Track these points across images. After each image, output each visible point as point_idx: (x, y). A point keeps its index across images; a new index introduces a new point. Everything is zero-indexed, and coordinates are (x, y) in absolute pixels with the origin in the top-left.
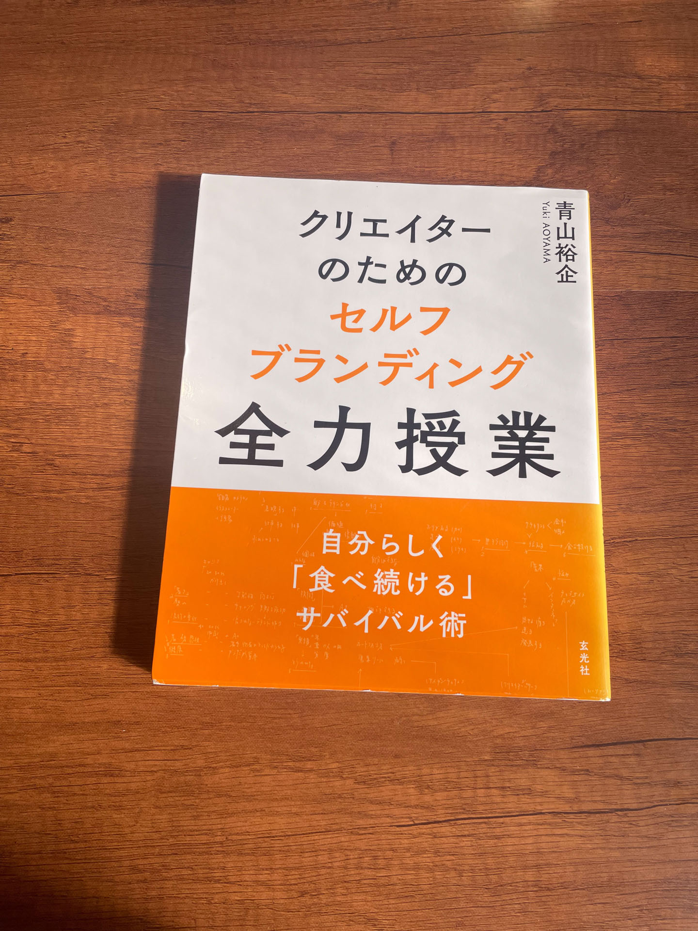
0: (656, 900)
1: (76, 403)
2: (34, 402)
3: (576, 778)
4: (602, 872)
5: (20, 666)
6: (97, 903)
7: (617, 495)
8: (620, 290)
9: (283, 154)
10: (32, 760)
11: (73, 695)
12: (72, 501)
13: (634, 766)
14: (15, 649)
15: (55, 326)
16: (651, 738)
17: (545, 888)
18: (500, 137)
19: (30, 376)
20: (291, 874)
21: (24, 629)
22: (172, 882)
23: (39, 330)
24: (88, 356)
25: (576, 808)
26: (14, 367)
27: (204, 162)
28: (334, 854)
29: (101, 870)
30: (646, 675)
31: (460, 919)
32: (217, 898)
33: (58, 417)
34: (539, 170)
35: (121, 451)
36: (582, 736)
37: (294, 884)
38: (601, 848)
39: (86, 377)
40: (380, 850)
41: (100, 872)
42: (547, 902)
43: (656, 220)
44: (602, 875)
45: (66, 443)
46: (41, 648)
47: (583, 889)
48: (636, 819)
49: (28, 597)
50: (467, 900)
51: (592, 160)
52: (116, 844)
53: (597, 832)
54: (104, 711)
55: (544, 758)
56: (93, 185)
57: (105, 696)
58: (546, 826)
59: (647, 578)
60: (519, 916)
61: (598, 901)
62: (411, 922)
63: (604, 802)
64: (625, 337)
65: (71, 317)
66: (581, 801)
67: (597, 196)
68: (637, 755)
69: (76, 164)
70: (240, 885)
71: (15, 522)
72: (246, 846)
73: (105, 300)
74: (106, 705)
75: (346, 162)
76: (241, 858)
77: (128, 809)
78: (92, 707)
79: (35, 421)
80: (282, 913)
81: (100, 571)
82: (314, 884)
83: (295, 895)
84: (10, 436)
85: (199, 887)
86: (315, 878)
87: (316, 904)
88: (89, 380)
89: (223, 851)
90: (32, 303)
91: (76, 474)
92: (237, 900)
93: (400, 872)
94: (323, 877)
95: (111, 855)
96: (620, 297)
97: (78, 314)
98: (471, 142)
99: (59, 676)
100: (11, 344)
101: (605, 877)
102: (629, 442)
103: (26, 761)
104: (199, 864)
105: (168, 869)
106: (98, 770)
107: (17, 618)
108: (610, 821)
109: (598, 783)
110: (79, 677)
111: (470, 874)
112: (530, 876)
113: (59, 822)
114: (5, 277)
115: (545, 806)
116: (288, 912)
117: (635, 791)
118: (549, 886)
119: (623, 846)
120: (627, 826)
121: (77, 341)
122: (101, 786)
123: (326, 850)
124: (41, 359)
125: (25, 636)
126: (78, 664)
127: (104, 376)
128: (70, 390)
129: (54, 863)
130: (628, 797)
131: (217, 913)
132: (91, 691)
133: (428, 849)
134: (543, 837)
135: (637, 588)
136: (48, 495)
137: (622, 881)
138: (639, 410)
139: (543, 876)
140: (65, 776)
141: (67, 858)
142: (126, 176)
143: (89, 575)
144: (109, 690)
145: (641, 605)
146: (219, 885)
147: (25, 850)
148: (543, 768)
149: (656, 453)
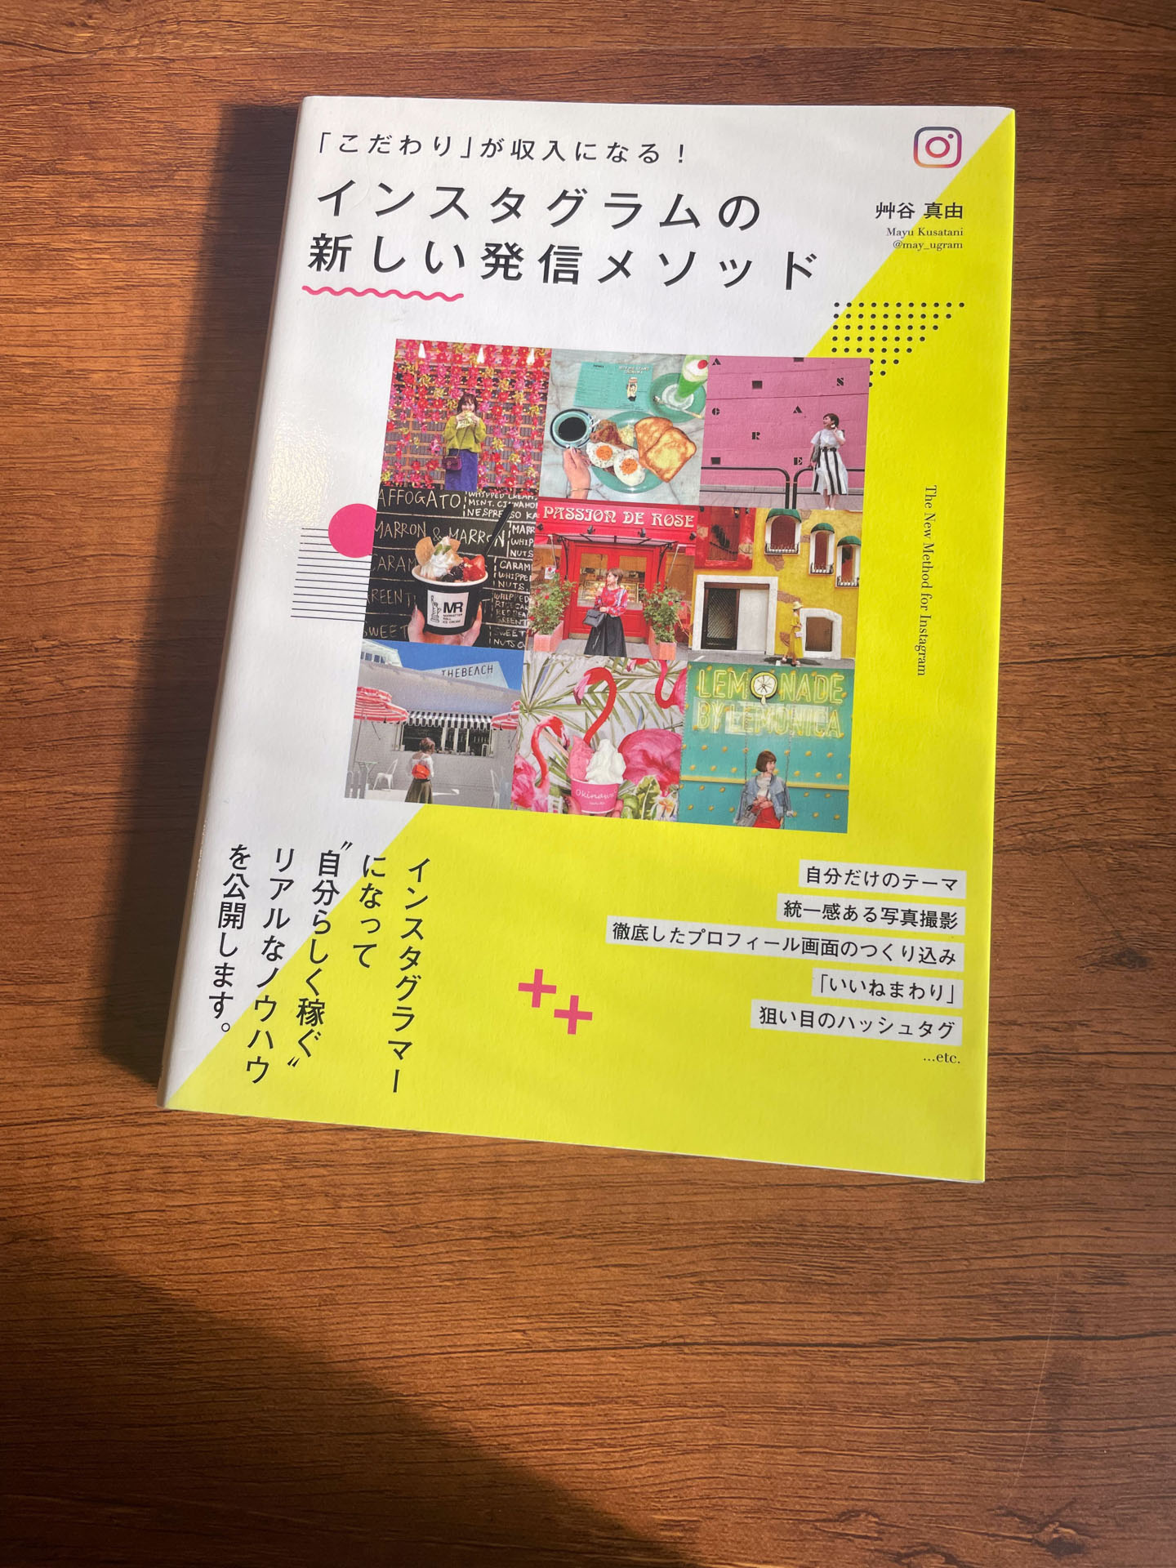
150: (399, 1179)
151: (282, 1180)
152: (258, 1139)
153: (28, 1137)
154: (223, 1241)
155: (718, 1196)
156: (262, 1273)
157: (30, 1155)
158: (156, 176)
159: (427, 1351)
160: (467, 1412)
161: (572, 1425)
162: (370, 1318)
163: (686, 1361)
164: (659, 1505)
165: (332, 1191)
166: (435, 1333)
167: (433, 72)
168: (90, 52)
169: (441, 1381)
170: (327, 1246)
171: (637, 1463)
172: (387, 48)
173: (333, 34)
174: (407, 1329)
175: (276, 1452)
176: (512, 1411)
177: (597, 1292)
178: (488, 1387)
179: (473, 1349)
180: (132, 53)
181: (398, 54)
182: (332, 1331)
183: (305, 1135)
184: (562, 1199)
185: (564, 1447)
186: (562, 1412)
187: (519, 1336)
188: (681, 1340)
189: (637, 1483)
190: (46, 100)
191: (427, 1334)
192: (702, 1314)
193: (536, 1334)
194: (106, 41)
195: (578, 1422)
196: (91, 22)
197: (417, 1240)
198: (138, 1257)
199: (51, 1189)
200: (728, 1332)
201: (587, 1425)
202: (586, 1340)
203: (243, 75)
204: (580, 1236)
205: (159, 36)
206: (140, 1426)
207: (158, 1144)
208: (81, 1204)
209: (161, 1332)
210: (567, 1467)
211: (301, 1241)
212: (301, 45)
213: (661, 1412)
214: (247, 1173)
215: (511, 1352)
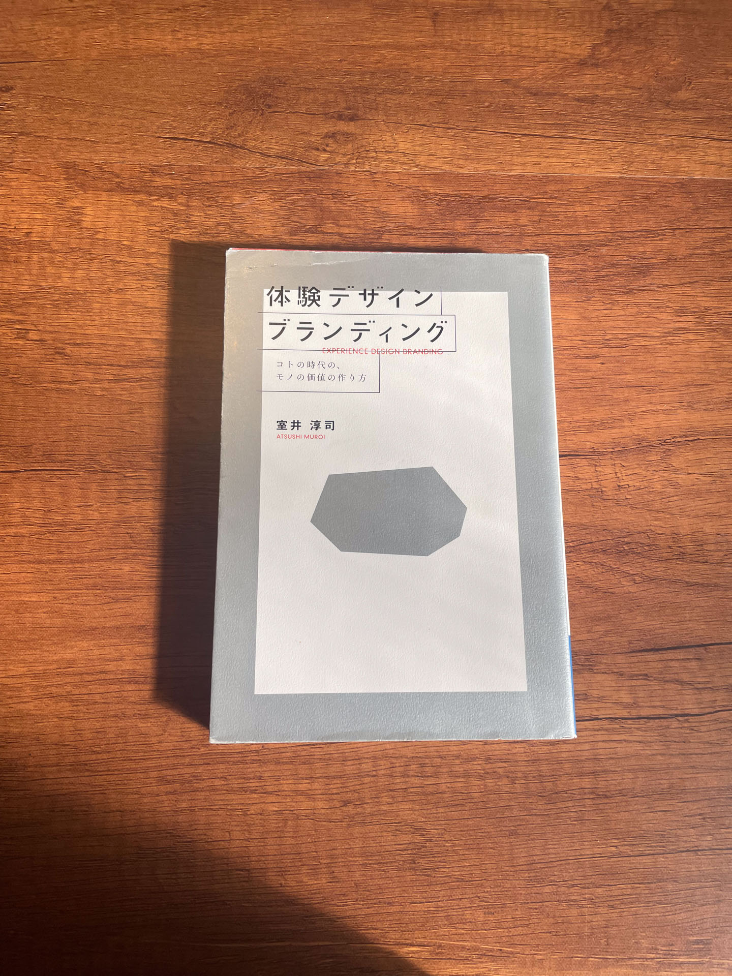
0: (719, 808)
1: (87, 288)
2: (41, 286)
3: (634, 683)
4: (662, 779)
5: (32, 568)
6: (121, 817)
7: (679, 392)
8: (682, 177)
9: (314, 22)
10: (48, 667)
11: (92, 598)
12: (86, 393)
13: (695, 671)
14: (26, 550)
15: (62, 204)
16: (713, 642)
17: (603, 795)
18: (552, 11)
19: (35, 257)
20: (333, 783)
21: (35, 529)
22: (203, 793)
23: (44, 207)
24: (100, 236)
25: (634, 713)
26: (17, 247)
27: (227, 29)
28: (379, 762)
29: (126, 782)
30: (708, 578)
31: (513, 828)
32: (253, 809)
33: (68, 303)
34: (594, 47)
35: (139, 340)
36: (640, 641)
37: (336, 794)
38: (660, 754)
39: (98, 259)
40: (427, 757)
41: (124, 784)
42: (604, 809)
43: (719, 105)
44: (662, 782)
45: (77, 331)
46: (55, 549)
47: (643, 797)
48: (697, 724)
49: (39, 495)
50: (521, 807)
51: (650, 40)
52: (142, 754)
53: (657, 738)
54: (126, 615)
55: (601, 663)
56: (103, 52)
57: (128, 599)
58: (603, 732)
59: (709, 479)
60: (575, 824)
61: (659, 809)
62: (461, 831)
63: (663, 707)
64: (688, 227)
65: (79, 194)
66: (640, 707)
67: (656, 77)
68: (698, 659)
69: (84, 29)
70: (279, 795)
71: (23, 415)
72: (284, 754)
73: (118, 176)
74: (128, 609)
75: (385, 33)
76: (279, 767)
77: (155, 717)
78: (113, 611)
79: (42, 307)
80: (324, 823)
81: (119, 468)
82: (358, 793)
83: (338, 804)
84: (13, 322)
85: (234, 797)
86: (358, 787)
87: (360, 814)
88: (102, 263)
89: (260, 760)
90: (36, 178)
91: (90, 364)
92: (274, 811)
93: (448, 780)
94: (367, 786)
95: (137, 766)
96: (682, 184)
97: (88, 190)
98: (520, 16)
99: (75, 579)
100: (13, 222)
101: (665, 784)
102: (691, 337)
103: (41, 668)
104: (233, 774)
105: (200, 780)
106: (121, 677)
107: (27, 517)
108: (671, 727)
109: (657, 687)
110: (98, 580)
111: (524, 782)
112: (587, 783)
113: (79, 732)
114: (5, 150)
115: (602, 712)
116: (330, 822)
117: (696, 696)
118: (608, 794)
119: (685, 753)
120: (688, 732)
121: (87, 221)
122: (125, 694)
123: (370, 758)
124: (47, 239)
125: (37, 536)
126: (97, 565)
127: (118, 259)
128: (80, 274)
129: (74, 775)
130: (689, 702)
131: (254, 824)
132: (112, 595)
133: (478, 756)
134: (600, 743)
135: (698, 489)
136: (58, 386)
137: (684, 788)
138: (703, 304)
139: (600, 783)
140: (85, 684)
141: (88, 771)
142: (139, 42)
143: (107, 472)
144: (132, 594)
145: (702, 507)
146: (255, 796)
147: (41, 763)
148: (599, 673)
149: (720, 349)
150: (544, 768)
151: (484, 770)
152: (469, 748)
153: (347, 749)
154: (457, 802)
155: (709, 774)
156: (478, 819)
157: (350, 759)
158: (371, 236)
159: (567, 858)
160: (591, 889)
161: (645, 894)
162: (536, 841)
163: (700, 859)
164: (691, 933)
165: (510, 775)
166: (571, 849)
167: (514, 185)
168: (329, 166)
169: (576, 873)
170: (510, 804)
171: (678, 912)
172: (489, 171)
173: (460, 163)
174: (556, 847)
175: (493, 914)
176: (613, 888)
177: (651, 825)
178: (600, 876)
179: (591, 856)
180: (353, 168)
181: (494, 175)
182: (517, 849)
183: (493, 745)
184: (630, 777)
185: (642, 905)
186: (639, 887)
187: (614, 849)
188: (696, 849)
189: (680, 922)
190: (307, 191)
191: (566, 849)
192: (707, 835)
193: (623, 847)
194: (337, 160)
195: (647, 892)
196: (328, 149)
197: (557, 801)
198: (412, 812)
199: (362, 777)
200: (720, 843)
201: (652, 893)
202: (649, 850)
203: (413, 183)
204: (640, 796)
205: (366, 159)
206: (420, 903)
207: (417, 751)
208: (379, 784)
209: (427, 852)
210: (644, 915)
211: (497, 802)
212: (443, 168)
213: (689, 885)
214: (464, 766)
215: (610, 857)
